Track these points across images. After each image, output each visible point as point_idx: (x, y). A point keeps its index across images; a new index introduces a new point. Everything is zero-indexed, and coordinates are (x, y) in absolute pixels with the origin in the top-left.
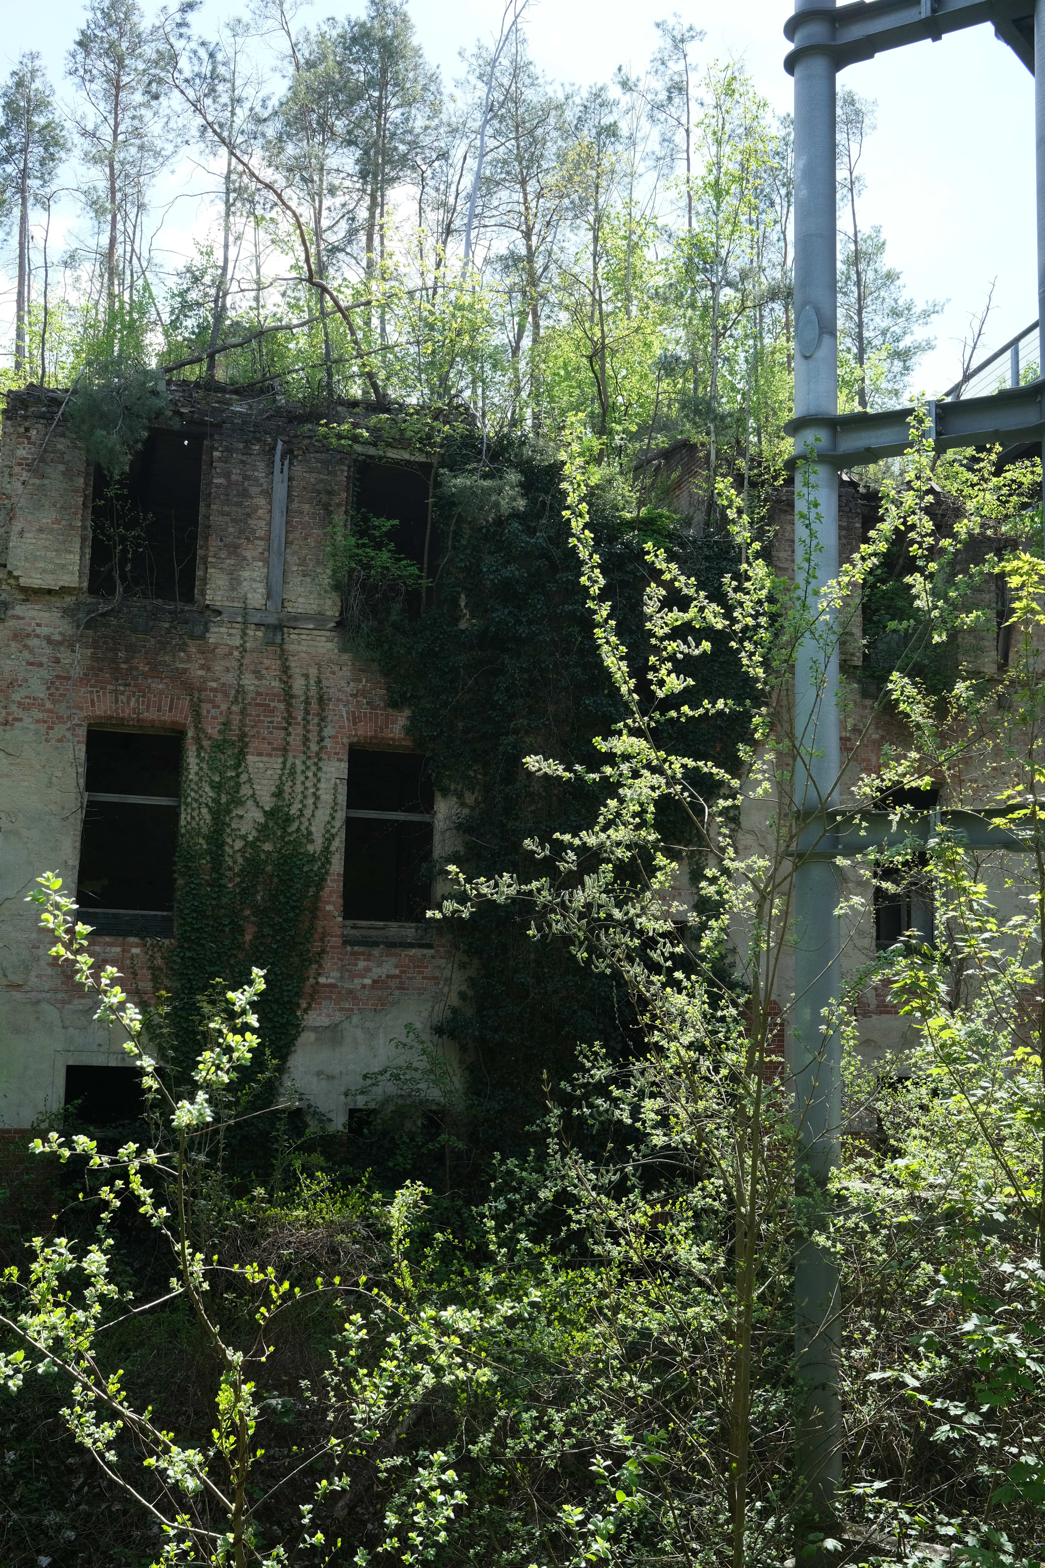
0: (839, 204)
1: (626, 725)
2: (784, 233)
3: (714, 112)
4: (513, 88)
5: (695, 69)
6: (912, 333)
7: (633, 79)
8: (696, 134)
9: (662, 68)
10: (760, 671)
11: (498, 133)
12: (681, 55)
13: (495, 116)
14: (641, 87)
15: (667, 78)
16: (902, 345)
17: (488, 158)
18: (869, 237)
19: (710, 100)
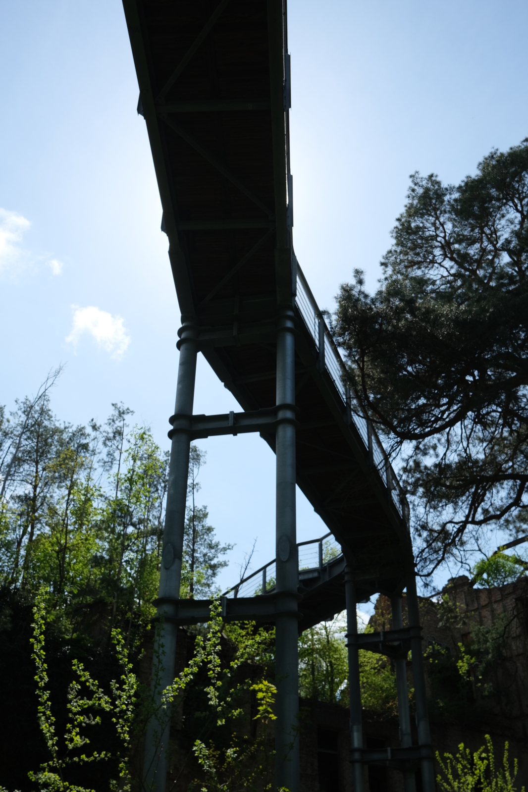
0: (188, 494)
1: (48, 765)
2: (161, 503)
3: (133, 447)
4: (39, 419)
5: (128, 426)
6: (217, 557)
7: (98, 425)
8: (124, 455)
9: (112, 423)
10: (127, 737)
11: (29, 438)
12: (122, 419)
13: (29, 430)
14: (101, 429)
15: (114, 428)
16: (212, 563)
17: (22, 449)
18: (201, 510)
19: (133, 441)
